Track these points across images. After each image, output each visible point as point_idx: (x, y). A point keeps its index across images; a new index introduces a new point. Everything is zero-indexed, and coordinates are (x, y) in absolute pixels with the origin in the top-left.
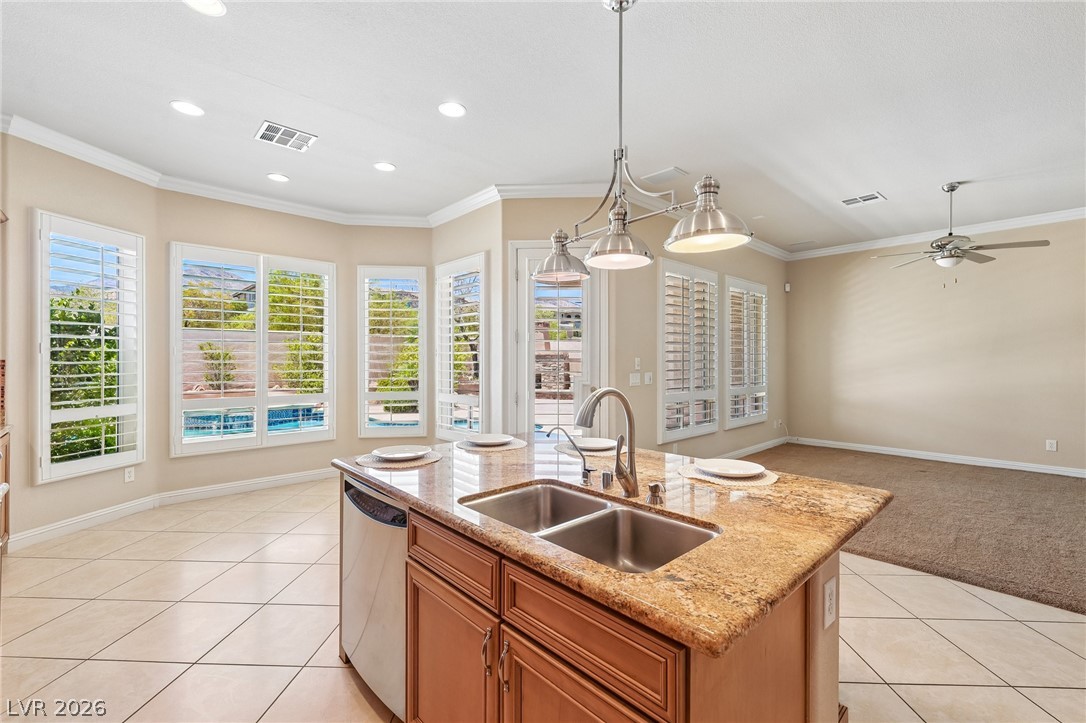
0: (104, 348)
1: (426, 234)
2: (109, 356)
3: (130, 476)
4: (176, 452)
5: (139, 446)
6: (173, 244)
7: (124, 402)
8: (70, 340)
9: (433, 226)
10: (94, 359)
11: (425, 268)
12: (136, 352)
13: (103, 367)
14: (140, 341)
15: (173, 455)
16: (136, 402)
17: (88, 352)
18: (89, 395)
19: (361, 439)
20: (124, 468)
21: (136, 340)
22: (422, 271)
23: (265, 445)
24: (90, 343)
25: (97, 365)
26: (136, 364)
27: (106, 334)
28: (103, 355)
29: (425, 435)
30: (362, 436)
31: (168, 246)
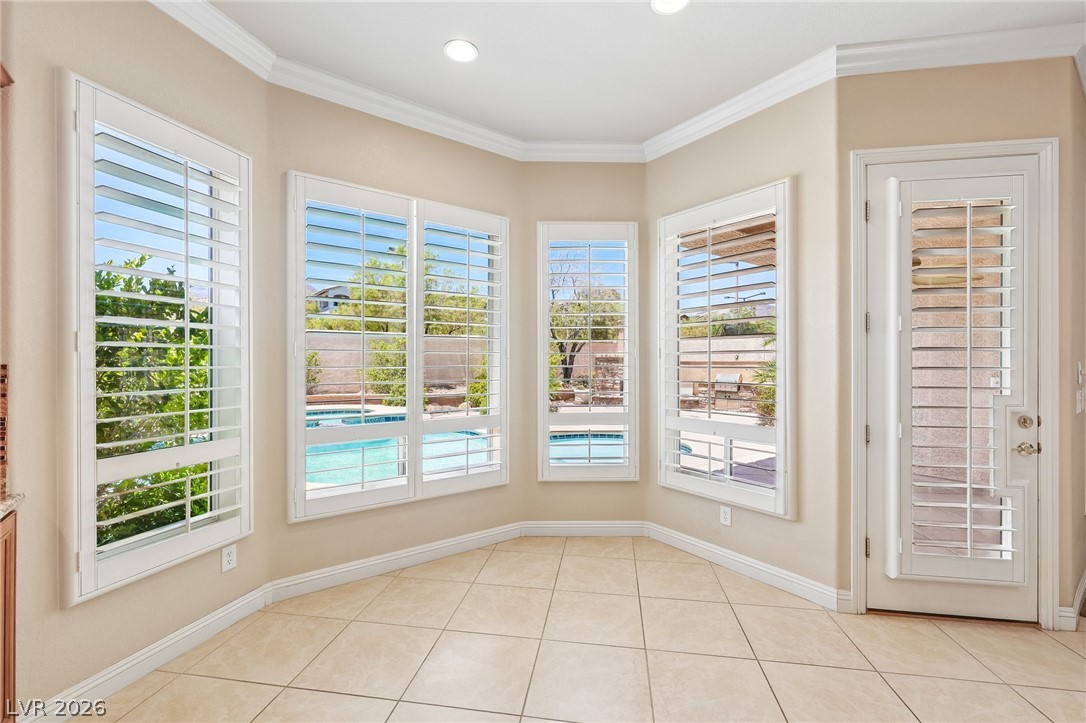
0: (189, 343)
1: (636, 174)
2: (197, 356)
3: (231, 560)
4: (296, 514)
5: (245, 512)
6: (292, 173)
7: (221, 435)
8: (137, 329)
9: (648, 160)
10: (176, 363)
11: (636, 224)
12: (239, 350)
13: (187, 375)
14: (244, 333)
15: (293, 519)
16: (240, 435)
17: (165, 350)
18: (168, 424)
19: (541, 483)
20: (221, 549)
21: (239, 331)
22: (632, 228)
23: (419, 497)
24: (168, 335)
25: (180, 371)
26: (239, 370)
27: (193, 320)
28: (188, 356)
29: (637, 479)
30: (546, 478)
31: (285, 177)
